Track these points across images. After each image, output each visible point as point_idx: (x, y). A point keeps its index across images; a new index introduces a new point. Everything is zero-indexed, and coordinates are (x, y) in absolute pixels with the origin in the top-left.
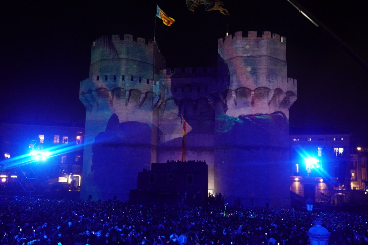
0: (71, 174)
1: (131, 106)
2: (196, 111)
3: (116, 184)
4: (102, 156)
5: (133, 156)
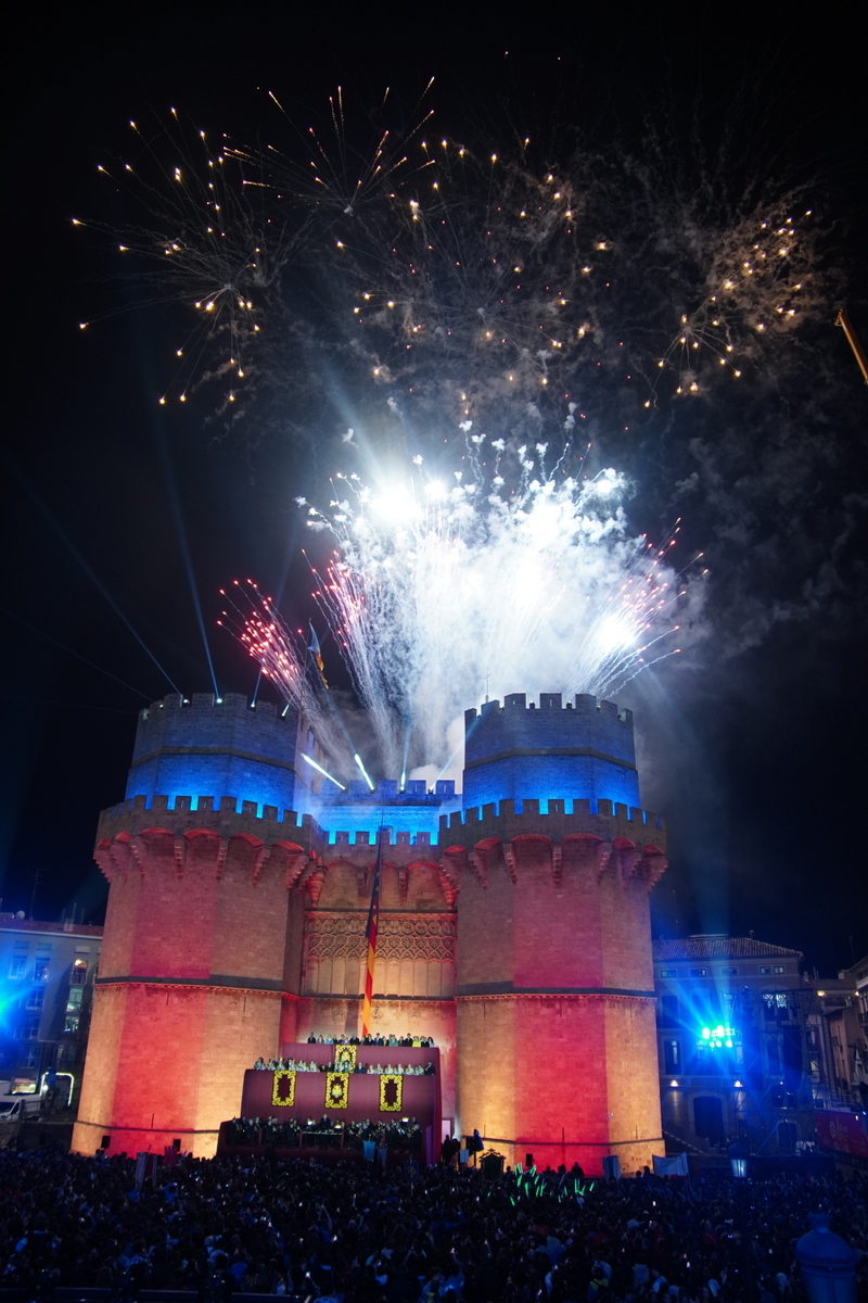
1: (231, 880)
2: (406, 895)
3: (180, 1102)
4: (144, 1019)
5: (231, 1021)
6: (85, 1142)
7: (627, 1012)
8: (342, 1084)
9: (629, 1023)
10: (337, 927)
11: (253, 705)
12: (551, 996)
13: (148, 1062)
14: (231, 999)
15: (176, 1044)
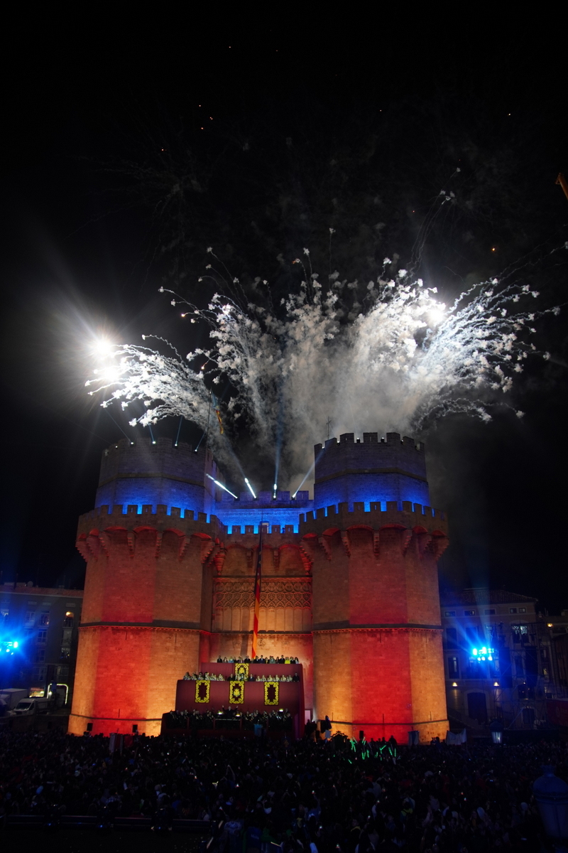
0: (53, 683)
1: (165, 559)
2: (278, 566)
3: (136, 701)
4: (112, 649)
5: (168, 649)
6: (77, 727)
7: (424, 639)
8: (240, 688)
9: (425, 646)
10: (234, 588)
11: (176, 445)
12: (374, 629)
13: (115, 676)
14: (167, 635)
15: (133, 665)
